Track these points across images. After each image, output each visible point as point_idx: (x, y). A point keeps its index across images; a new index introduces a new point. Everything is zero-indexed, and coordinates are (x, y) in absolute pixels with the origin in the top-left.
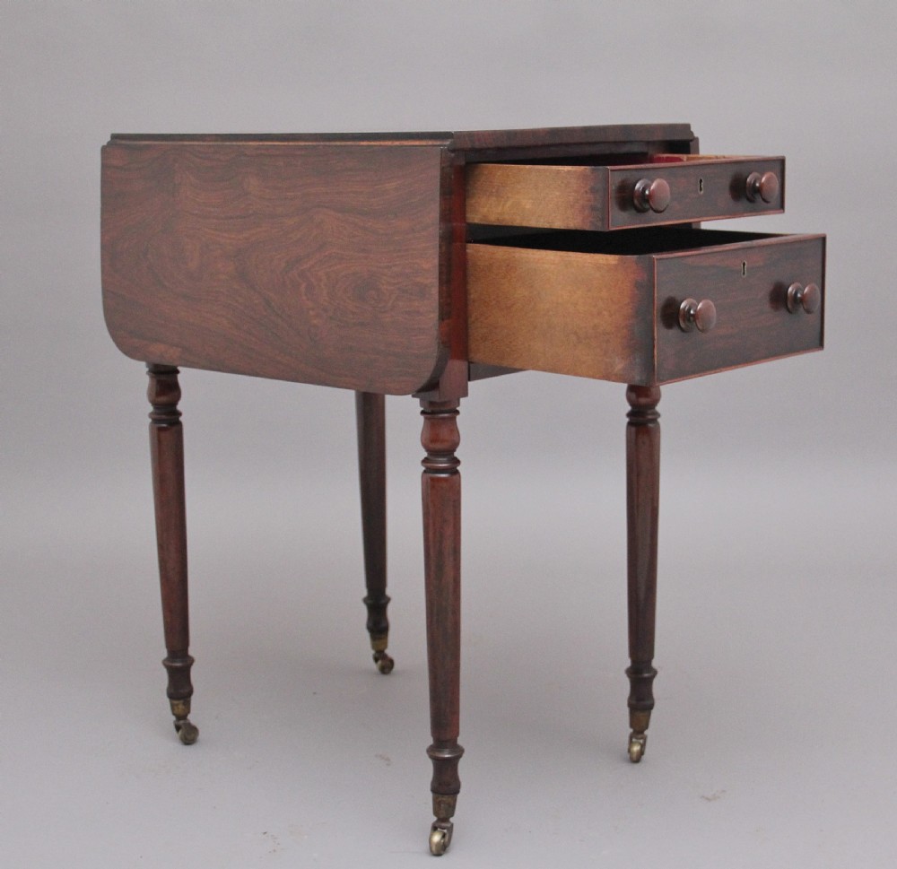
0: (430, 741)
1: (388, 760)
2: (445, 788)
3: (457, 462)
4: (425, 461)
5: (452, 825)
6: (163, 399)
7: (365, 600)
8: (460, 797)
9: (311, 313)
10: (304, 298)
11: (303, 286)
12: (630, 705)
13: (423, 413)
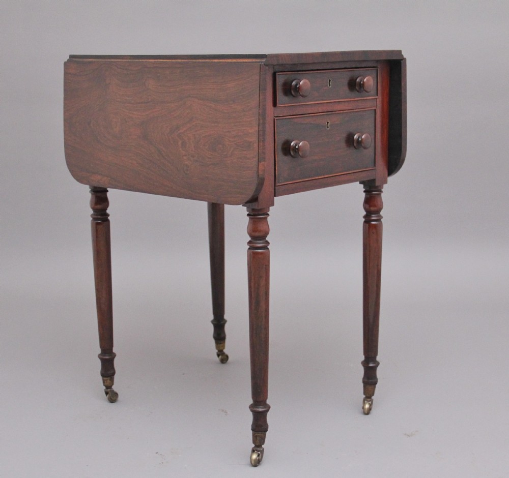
0: (251, 402)
1: (226, 412)
2: (260, 428)
3: (268, 243)
4: (249, 243)
5: (263, 449)
6: (99, 207)
7: (212, 322)
8: (267, 433)
9: (185, 158)
10: (181, 149)
11: (180, 143)
12: (364, 382)
13: (248, 215)
